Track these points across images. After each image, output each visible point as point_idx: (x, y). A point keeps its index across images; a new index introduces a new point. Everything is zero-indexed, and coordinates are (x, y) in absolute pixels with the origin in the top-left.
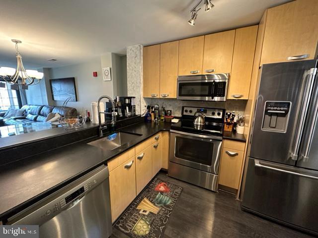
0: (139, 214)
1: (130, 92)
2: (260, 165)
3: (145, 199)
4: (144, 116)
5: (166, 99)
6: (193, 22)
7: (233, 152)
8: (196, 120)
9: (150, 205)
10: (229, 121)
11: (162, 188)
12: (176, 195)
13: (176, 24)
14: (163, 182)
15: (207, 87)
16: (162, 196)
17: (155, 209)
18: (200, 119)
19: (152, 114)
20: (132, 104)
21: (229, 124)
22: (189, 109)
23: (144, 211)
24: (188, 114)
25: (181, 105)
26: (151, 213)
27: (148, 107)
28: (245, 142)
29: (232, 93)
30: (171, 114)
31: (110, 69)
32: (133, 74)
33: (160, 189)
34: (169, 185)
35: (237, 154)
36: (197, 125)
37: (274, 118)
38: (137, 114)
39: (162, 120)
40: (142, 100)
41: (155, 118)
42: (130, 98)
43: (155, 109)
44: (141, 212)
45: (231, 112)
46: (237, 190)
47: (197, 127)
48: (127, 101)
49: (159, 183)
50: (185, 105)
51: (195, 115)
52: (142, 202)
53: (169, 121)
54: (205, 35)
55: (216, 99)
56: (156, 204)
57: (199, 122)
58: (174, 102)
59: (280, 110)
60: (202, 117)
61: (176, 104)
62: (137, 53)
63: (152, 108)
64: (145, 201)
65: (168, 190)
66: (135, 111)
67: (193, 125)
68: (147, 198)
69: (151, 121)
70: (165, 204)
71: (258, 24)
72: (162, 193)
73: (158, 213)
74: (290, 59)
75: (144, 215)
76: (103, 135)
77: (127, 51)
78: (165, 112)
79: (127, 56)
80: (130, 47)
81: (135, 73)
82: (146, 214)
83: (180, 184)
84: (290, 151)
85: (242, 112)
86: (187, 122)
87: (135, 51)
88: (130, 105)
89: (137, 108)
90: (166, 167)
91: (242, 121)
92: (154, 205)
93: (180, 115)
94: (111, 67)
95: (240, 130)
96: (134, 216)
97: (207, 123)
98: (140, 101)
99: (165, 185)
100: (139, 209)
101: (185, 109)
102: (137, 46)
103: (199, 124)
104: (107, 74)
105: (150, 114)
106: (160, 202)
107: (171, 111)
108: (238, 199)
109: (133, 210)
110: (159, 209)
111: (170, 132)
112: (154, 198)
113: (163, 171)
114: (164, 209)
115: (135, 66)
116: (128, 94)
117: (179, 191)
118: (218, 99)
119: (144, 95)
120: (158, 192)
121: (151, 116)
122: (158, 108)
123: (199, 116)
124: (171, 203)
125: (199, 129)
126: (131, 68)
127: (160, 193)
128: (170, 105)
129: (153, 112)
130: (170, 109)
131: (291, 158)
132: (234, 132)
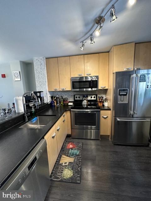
0: (63, 166)
2: (120, 120)
3: (63, 156)
4: (50, 103)
5: (64, 91)
6: (82, 48)
7: (105, 116)
8: (83, 102)
9: (67, 158)
10: (100, 100)
11: (71, 146)
12: (80, 148)
13: (70, 47)
14: (70, 142)
15: (88, 83)
16: (72, 150)
17: (71, 160)
18: (85, 101)
19: (55, 101)
20: (42, 96)
21: (100, 102)
22: (78, 96)
23: (65, 163)
24: (78, 99)
25: (73, 94)
26: (70, 162)
27: (52, 97)
28: (110, 110)
29: (101, 86)
30: (67, 100)
31: (20, 72)
32: (40, 76)
33: (70, 147)
34: (75, 143)
35: (107, 117)
36: (84, 105)
37: (122, 96)
38: (45, 102)
39: (62, 104)
40: (48, 93)
41: (57, 104)
42: (40, 92)
43: (56, 98)
44: (63, 164)
45: (101, 95)
46: (109, 135)
47: (84, 106)
48: (38, 95)
49: (68, 143)
50: (75, 94)
51: (82, 99)
52: (62, 158)
53: (67, 105)
54: (84, 55)
55: (94, 89)
56: (71, 157)
57: (85, 103)
58: (68, 92)
59: (125, 93)
60: (86, 100)
61: (70, 93)
62: (42, 62)
63: (55, 97)
64: (63, 157)
65: (75, 146)
66: (44, 100)
67: (82, 105)
68: (64, 155)
69: (55, 106)
70: (76, 155)
71: (108, 52)
72: (72, 149)
73: (74, 161)
74: (125, 70)
75: (66, 165)
76: (28, 119)
77: (34, 60)
78: (63, 99)
79: (34, 64)
80: (36, 58)
81: (42, 75)
82: (67, 164)
83: (80, 140)
84: (130, 111)
85: (105, 95)
86: (78, 104)
87: (40, 61)
88: (40, 97)
89: (45, 98)
90: (70, 133)
91: (106, 100)
92: (70, 157)
93: (73, 100)
94: (20, 71)
95: (106, 104)
96: (60, 168)
97: (89, 103)
98: (47, 94)
99: (72, 144)
100: (61, 163)
101: (76, 96)
102: (41, 58)
103: (85, 104)
104: (16, 76)
105: (54, 102)
106: (73, 155)
107: (67, 98)
108: (110, 140)
109: (58, 165)
110: (73, 159)
111: (71, 111)
112: (68, 153)
113: (68, 136)
114: (77, 158)
115: (41, 70)
116: (37, 89)
117: (81, 145)
118: (95, 89)
119: (49, 89)
120: (69, 149)
121: (54, 103)
122: (59, 97)
123: (85, 99)
124: (79, 153)
125: (85, 107)
126: (37, 72)
127: (70, 150)
128: (66, 95)
129: (55, 100)
130: (66, 97)
131: (131, 114)
132: (103, 105)
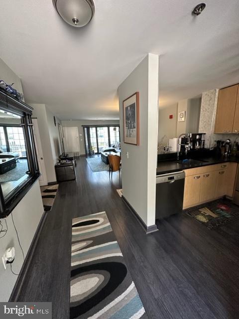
1: (202, 129)
3: (206, 208)
4: (212, 149)
9: (209, 212)
16: (222, 211)
19: (222, 148)
20: (202, 139)
23: (204, 213)
26: (210, 215)
27: (218, 142)
31: (185, 112)
32: (206, 115)
33: (221, 207)
38: (205, 147)
41: (225, 152)
42: (200, 135)
48: (198, 137)
49: (221, 204)
56: (215, 213)
62: (212, 97)
63: (223, 143)
65: (229, 210)
66: (204, 145)
68: (208, 208)
70: (224, 216)
73: (217, 218)
75: (204, 215)
77: (203, 95)
79: (202, 100)
80: (205, 93)
82: (206, 214)
87: (210, 95)
88: (200, 140)
89: (207, 143)
90: (231, 195)
99: (226, 207)
102: (212, 91)
104: (182, 116)
105: (220, 148)
106: (219, 214)
109: (196, 209)
112: (214, 210)
114: (222, 218)
115: (209, 107)
116: (199, 131)
119: (215, 131)
120: (218, 208)
121: (221, 150)
124: (230, 217)
126: (204, 109)
127: (220, 209)
129: (222, 146)
